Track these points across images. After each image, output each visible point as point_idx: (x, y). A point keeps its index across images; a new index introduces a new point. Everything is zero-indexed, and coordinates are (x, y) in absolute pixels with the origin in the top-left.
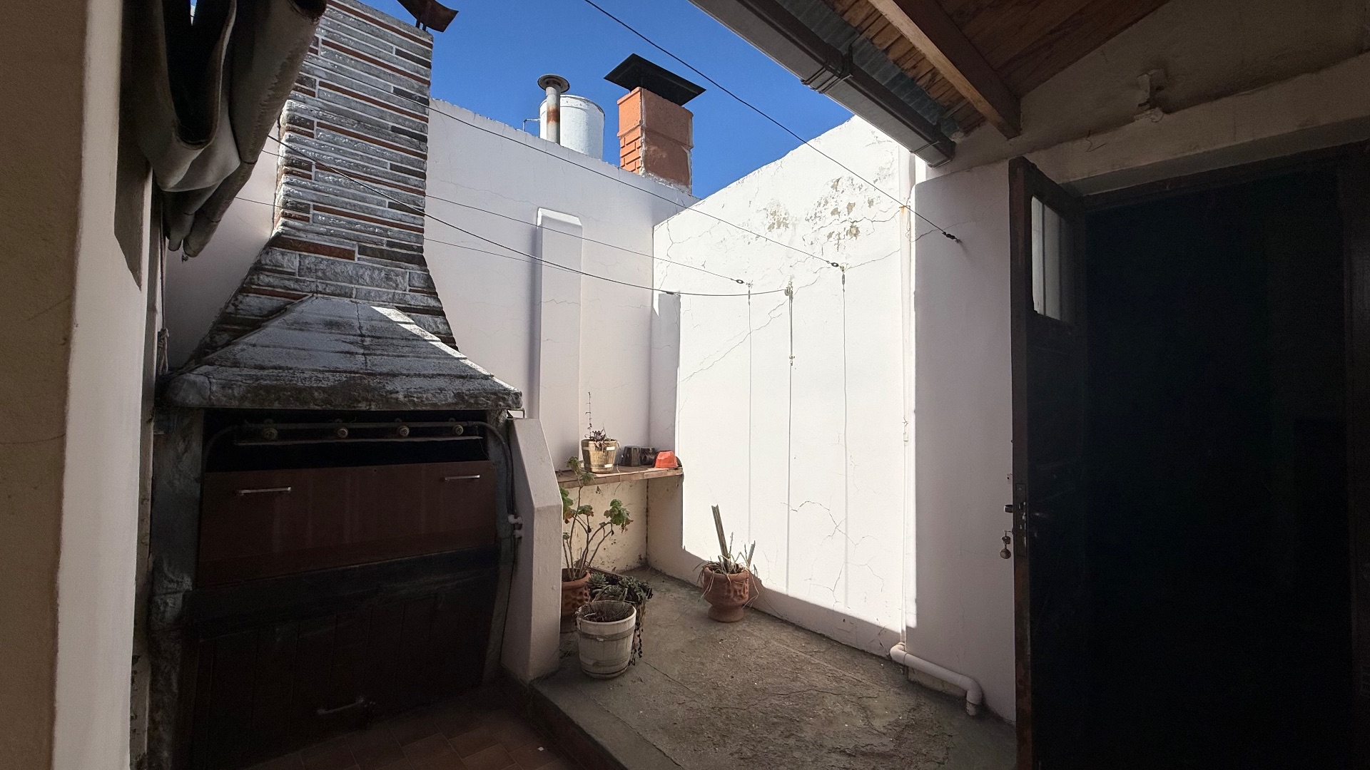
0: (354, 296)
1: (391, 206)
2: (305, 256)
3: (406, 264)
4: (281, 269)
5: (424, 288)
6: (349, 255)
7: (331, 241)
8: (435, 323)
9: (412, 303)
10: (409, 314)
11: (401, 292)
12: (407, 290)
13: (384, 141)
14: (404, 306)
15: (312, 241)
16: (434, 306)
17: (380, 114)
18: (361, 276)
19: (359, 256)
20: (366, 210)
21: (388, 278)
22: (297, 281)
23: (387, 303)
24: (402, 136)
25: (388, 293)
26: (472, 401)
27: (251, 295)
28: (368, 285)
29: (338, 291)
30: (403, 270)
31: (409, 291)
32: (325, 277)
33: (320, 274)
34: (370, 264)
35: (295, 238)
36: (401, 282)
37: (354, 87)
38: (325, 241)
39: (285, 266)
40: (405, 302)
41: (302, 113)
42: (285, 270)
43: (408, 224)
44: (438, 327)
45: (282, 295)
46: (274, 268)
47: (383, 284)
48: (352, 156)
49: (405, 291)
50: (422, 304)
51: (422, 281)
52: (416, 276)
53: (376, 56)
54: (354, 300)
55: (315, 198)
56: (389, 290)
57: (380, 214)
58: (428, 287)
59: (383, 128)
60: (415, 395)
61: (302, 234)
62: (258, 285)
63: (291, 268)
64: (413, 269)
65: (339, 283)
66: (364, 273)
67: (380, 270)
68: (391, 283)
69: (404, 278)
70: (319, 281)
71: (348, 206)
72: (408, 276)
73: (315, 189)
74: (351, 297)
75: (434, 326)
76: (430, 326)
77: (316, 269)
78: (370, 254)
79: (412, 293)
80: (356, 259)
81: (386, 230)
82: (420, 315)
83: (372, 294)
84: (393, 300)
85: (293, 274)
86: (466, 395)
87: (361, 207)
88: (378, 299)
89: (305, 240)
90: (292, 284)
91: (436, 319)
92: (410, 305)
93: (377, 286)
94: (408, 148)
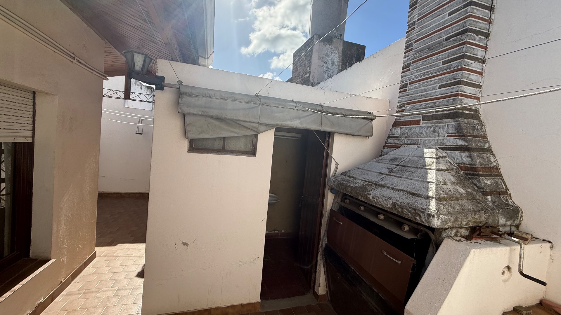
0: (419, 144)
1: (440, 87)
2: (402, 128)
3: (446, 120)
4: (394, 136)
5: (456, 133)
6: (417, 122)
7: (411, 118)
8: (461, 156)
9: (448, 144)
10: (445, 151)
11: (442, 138)
12: (446, 136)
13: (440, 50)
14: (443, 146)
15: (405, 120)
16: (461, 145)
17: (439, 36)
18: (421, 133)
19: (422, 122)
20: (426, 96)
21: (434, 131)
22: (399, 140)
23: (434, 146)
24: (450, 40)
25: (435, 140)
26: (400, 210)
27: (386, 148)
28: (425, 137)
29: (412, 142)
30: (444, 124)
31: (447, 137)
32: (408, 136)
33: (406, 135)
34: (427, 125)
35: (398, 121)
36: (441, 132)
37: (428, 31)
38: (409, 119)
39: (395, 134)
40: (443, 144)
41: (407, 62)
42: (396, 136)
43: (449, 94)
44: (463, 160)
45: (394, 147)
46: (393, 135)
47: (432, 135)
48: (424, 70)
49: (444, 137)
50: (453, 144)
51: (454, 129)
52: (450, 126)
53: (440, 4)
54: (419, 146)
55: (407, 100)
56: (436, 138)
57: (433, 95)
58: (458, 132)
59: (440, 43)
60: (376, 198)
61: (401, 118)
62: (388, 144)
63: (397, 135)
64: (449, 122)
65: (413, 138)
66: (423, 131)
67: (431, 127)
68: (436, 133)
69: (443, 129)
70: (406, 138)
71: (419, 98)
72: (446, 127)
73: (407, 95)
74: (418, 144)
75: (460, 159)
76: (458, 159)
77: (405, 133)
78: (427, 120)
79: (448, 138)
80: (421, 124)
81: (434, 103)
82: (452, 152)
83: (427, 142)
84: (437, 144)
85: (398, 137)
86: (398, 205)
87: (424, 95)
88: (429, 144)
89: (402, 120)
90: (397, 142)
91: (462, 154)
92: (447, 146)
93: (429, 137)
94: (454, 45)
